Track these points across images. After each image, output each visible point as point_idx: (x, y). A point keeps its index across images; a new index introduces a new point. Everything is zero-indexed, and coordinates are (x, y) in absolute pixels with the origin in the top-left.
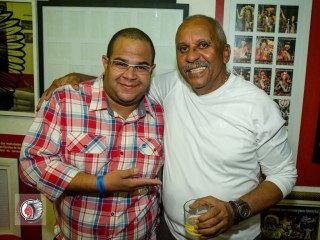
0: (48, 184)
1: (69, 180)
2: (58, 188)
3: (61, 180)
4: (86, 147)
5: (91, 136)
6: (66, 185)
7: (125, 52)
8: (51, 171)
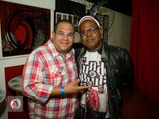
0: (40, 96)
1: (50, 93)
2: (45, 97)
3: (46, 93)
4: (60, 73)
5: (60, 68)
6: (49, 95)
7: (63, 29)
8: (41, 90)
